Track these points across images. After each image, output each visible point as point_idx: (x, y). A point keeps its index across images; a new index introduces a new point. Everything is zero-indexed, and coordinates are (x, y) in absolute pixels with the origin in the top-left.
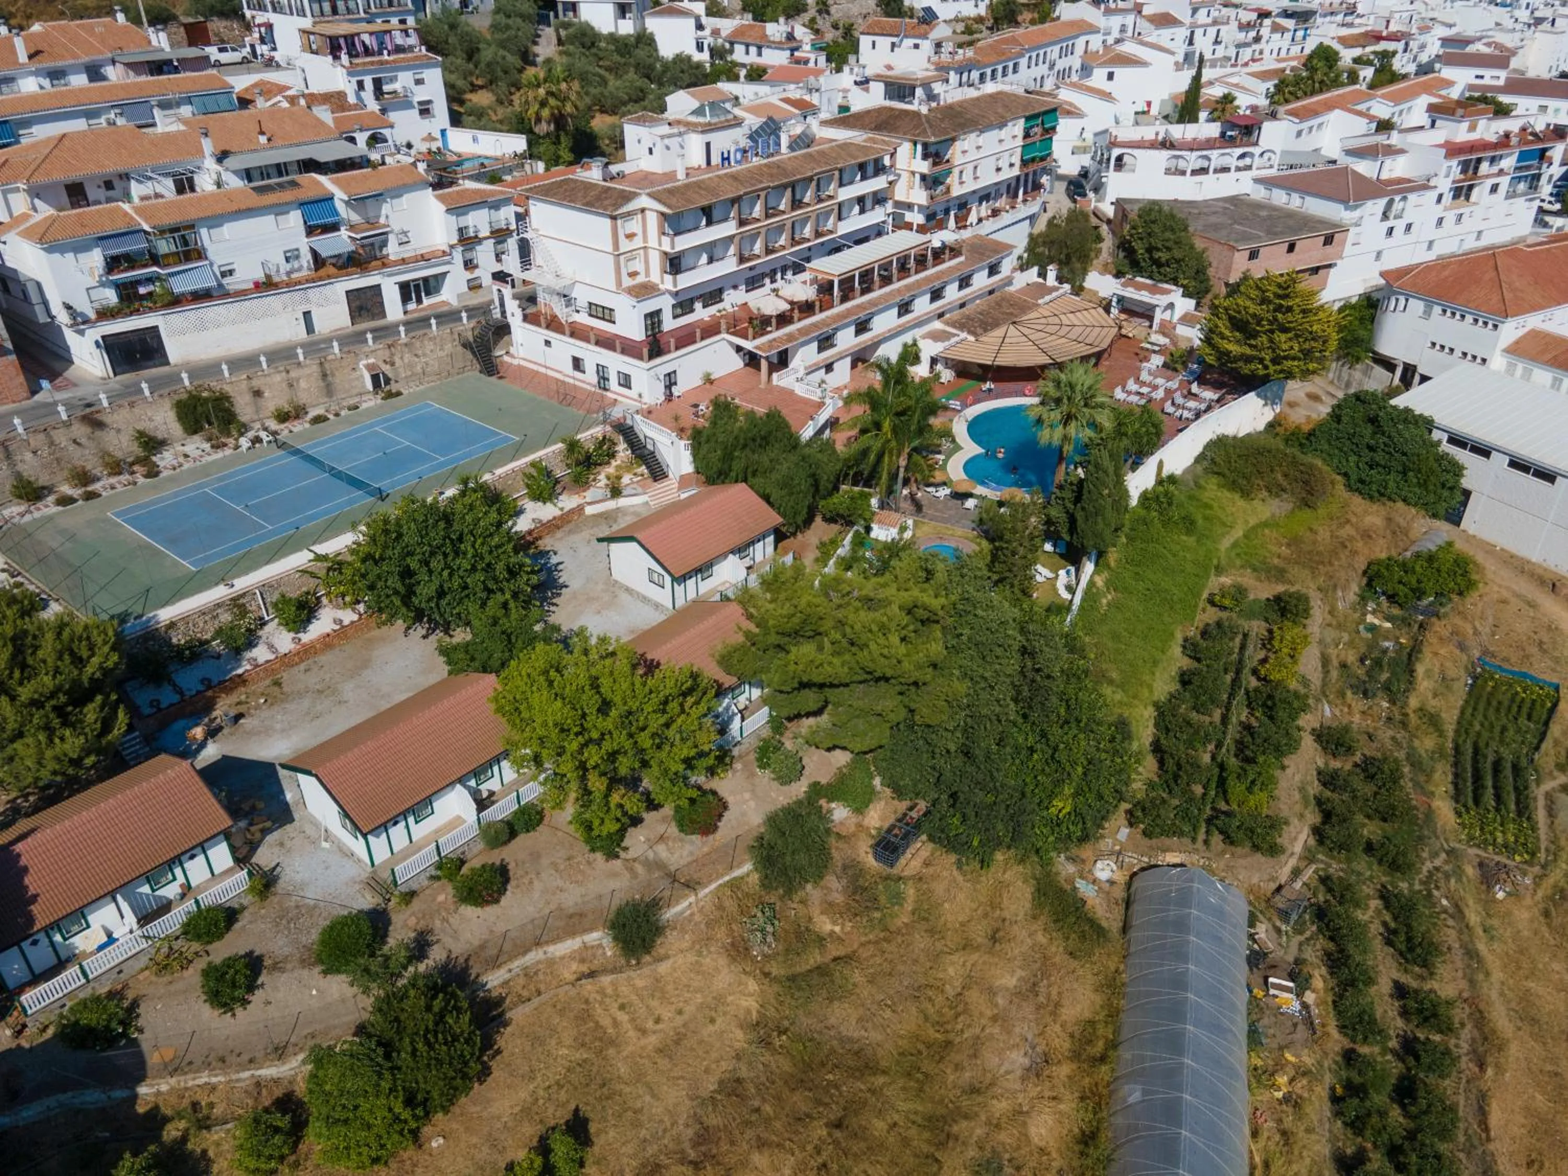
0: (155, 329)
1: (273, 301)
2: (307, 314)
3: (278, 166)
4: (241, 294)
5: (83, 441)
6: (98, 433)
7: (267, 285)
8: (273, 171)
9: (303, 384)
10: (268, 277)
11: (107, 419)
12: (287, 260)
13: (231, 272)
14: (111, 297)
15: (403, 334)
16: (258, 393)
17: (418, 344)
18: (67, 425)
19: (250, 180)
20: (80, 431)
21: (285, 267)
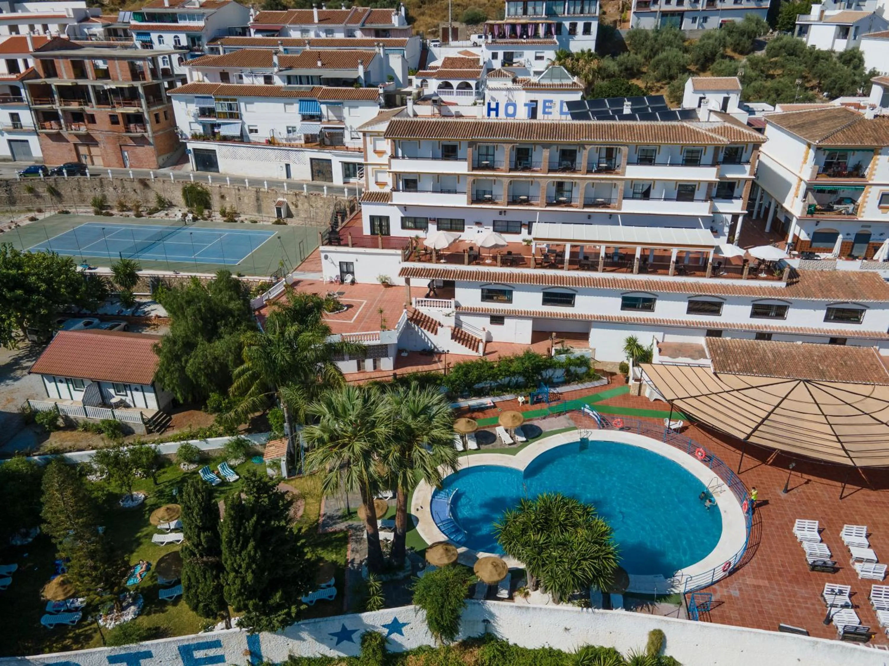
0: (214, 151)
1: (271, 153)
2: (287, 166)
3: (308, 77)
4: (256, 144)
5: (138, 191)
6: (146, 191)
7: (271, 142)
8: (304, 80)
9: (246, 200)
10: (273, 138)
11: (151, 185)
12: (289, 132)
13: (256, 131)
14: (199, 129)
15: (305, 190)
16: (223, 197)
17: (313, 199)
18: (132, 181)
19: (289, 83)
20: (137, 186)
21: (285, 134)
